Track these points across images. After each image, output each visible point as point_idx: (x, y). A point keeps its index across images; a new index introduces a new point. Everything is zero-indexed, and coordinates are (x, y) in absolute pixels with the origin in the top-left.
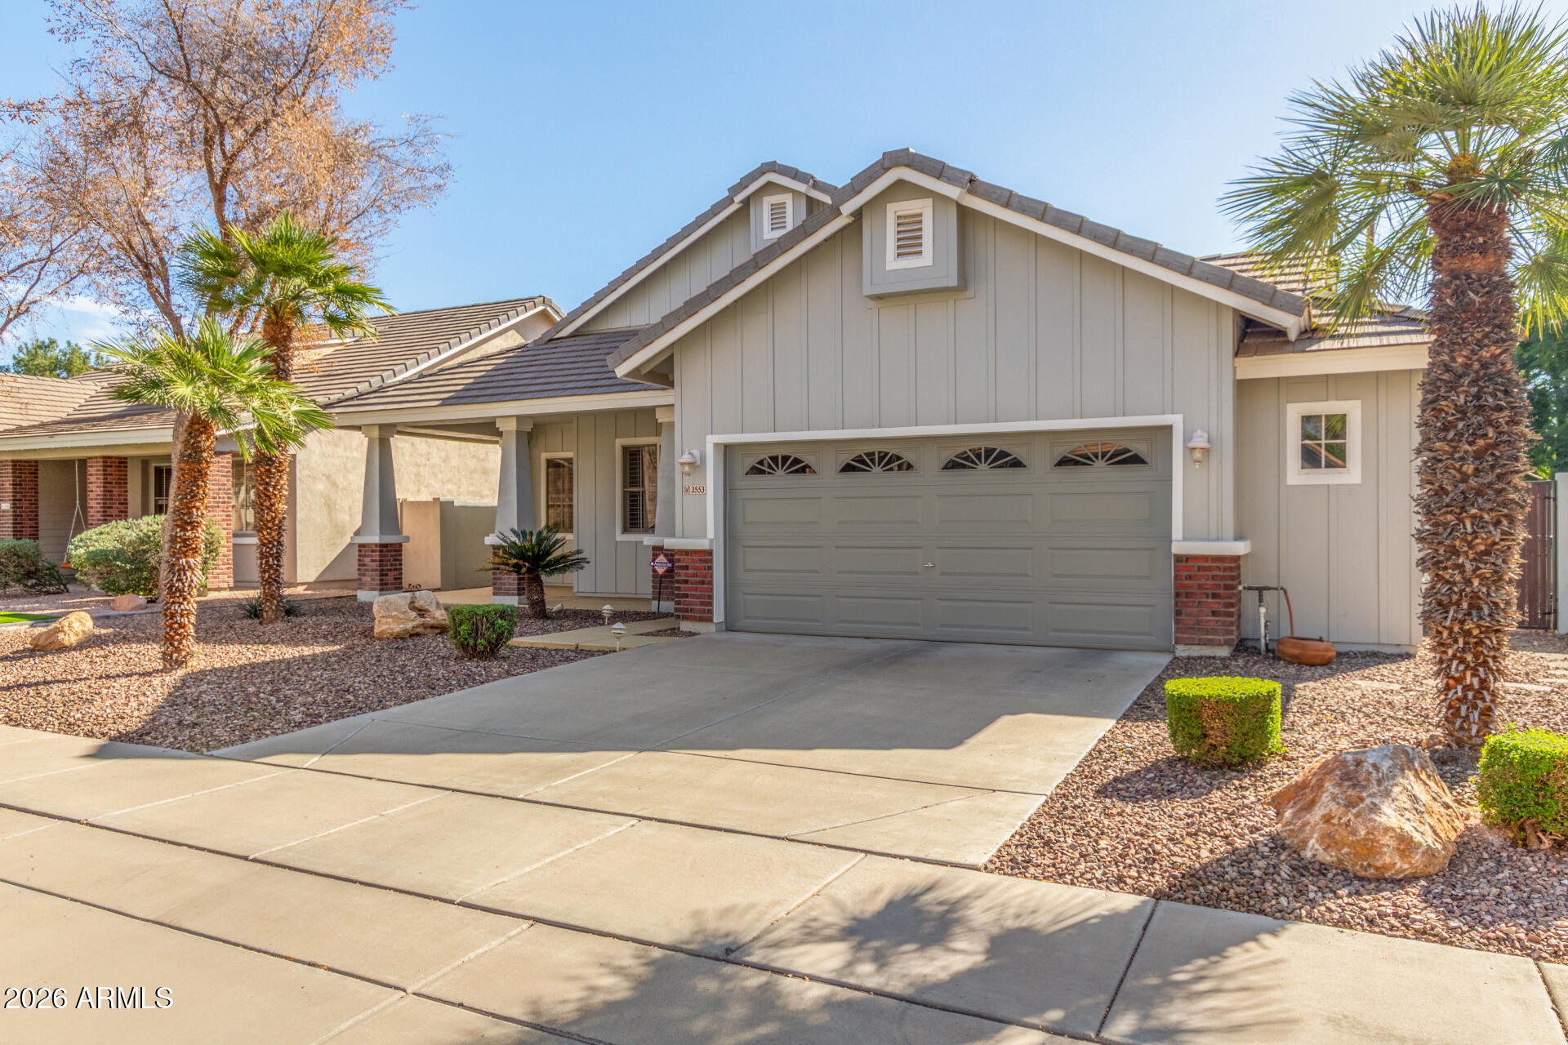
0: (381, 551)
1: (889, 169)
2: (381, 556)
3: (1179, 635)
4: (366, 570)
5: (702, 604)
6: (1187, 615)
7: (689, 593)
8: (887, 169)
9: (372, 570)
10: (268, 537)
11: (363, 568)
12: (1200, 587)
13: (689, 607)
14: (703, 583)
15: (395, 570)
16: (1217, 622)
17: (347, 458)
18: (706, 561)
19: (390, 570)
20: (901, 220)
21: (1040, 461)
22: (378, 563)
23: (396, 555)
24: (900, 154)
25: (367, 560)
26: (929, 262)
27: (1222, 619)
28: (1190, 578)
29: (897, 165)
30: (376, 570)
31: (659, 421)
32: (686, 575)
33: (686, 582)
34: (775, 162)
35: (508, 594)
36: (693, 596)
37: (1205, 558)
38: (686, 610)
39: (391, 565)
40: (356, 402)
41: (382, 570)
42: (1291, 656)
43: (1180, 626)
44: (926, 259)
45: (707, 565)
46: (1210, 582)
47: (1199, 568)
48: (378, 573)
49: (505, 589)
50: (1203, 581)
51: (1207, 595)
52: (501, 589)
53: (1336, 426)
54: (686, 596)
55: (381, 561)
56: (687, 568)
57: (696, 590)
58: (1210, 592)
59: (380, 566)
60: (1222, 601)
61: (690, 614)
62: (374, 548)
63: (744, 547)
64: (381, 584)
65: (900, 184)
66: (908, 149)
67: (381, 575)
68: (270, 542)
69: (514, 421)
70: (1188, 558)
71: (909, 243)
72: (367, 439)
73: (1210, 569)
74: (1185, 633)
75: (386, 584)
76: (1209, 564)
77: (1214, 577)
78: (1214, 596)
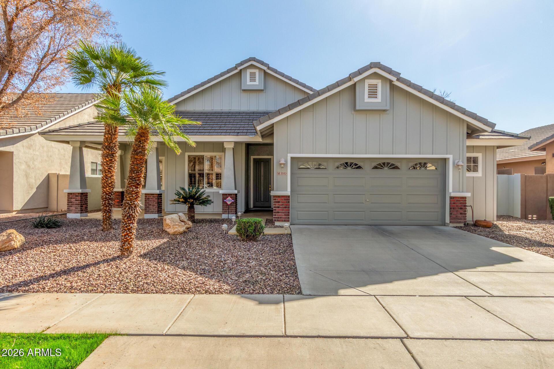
0: (81, 196)
1: (372, 68)
2: (81, 198)
3: (451, 220)
4: (72, 204)
5: (285, 215)
6: (453, 214)
7: (280, 211)
8: (371, 68)
9: (76, 204)
10: (109, 190)
11: (70, 203)
12: (457, 206)
13: (280, 217)
14: (286, 207)
15: (86, 204)
16: (462, 216)
17: (34, 155)
18: (287, 200)
19: (84, 204)
20: (370, 86)
21: (404, 167)
22: (80, 201)
23: (86, 198)
24: (377, 64)
25: (73, 200)
26: (380, 101)
27: (463, 215)
28: (454, 203)
29: (375, 67)
30: (79, 204)
31: (225, 147)
32: (278, 205)
33: (279, 207)
34: (255, 58)
35: (153, 213)
36: (282, 213)
37: (458, 198)
38: (279, 218)
39: (84, 202)
40: (69, 131)
41: (81, 204)
42: (483, 225)
43: (452, 218)
44: (379, 99)
45: (287, 201)
46: (460, 205)
47: (457, 201)
48: (80, 206)
49: (151, 211)
50: (458, 204)
51: (459, 208)
52: (149, 211)
53: (475, 160)
54: (279, 212)
55: (81, 200)
56: (279, 202)
57: (283, 210)
58: (460, 207)
59: (81, 202)
60: (463, 210)
61: (280, 219)
62: (77, 195)
63: (297, 194)
64: (81, 211)
65: (375, 74)
66: (380, 62)
67: (81, 206)
68: (110, 193)
69: (156, 143)
70: (454, 198)
71: (373, 93)
72: (72, 147)
73: (460, 201)
74: (453, 220)
75: (82, 210)
76: (459, 199)
77: (461, 203)
78: (461, 209)
